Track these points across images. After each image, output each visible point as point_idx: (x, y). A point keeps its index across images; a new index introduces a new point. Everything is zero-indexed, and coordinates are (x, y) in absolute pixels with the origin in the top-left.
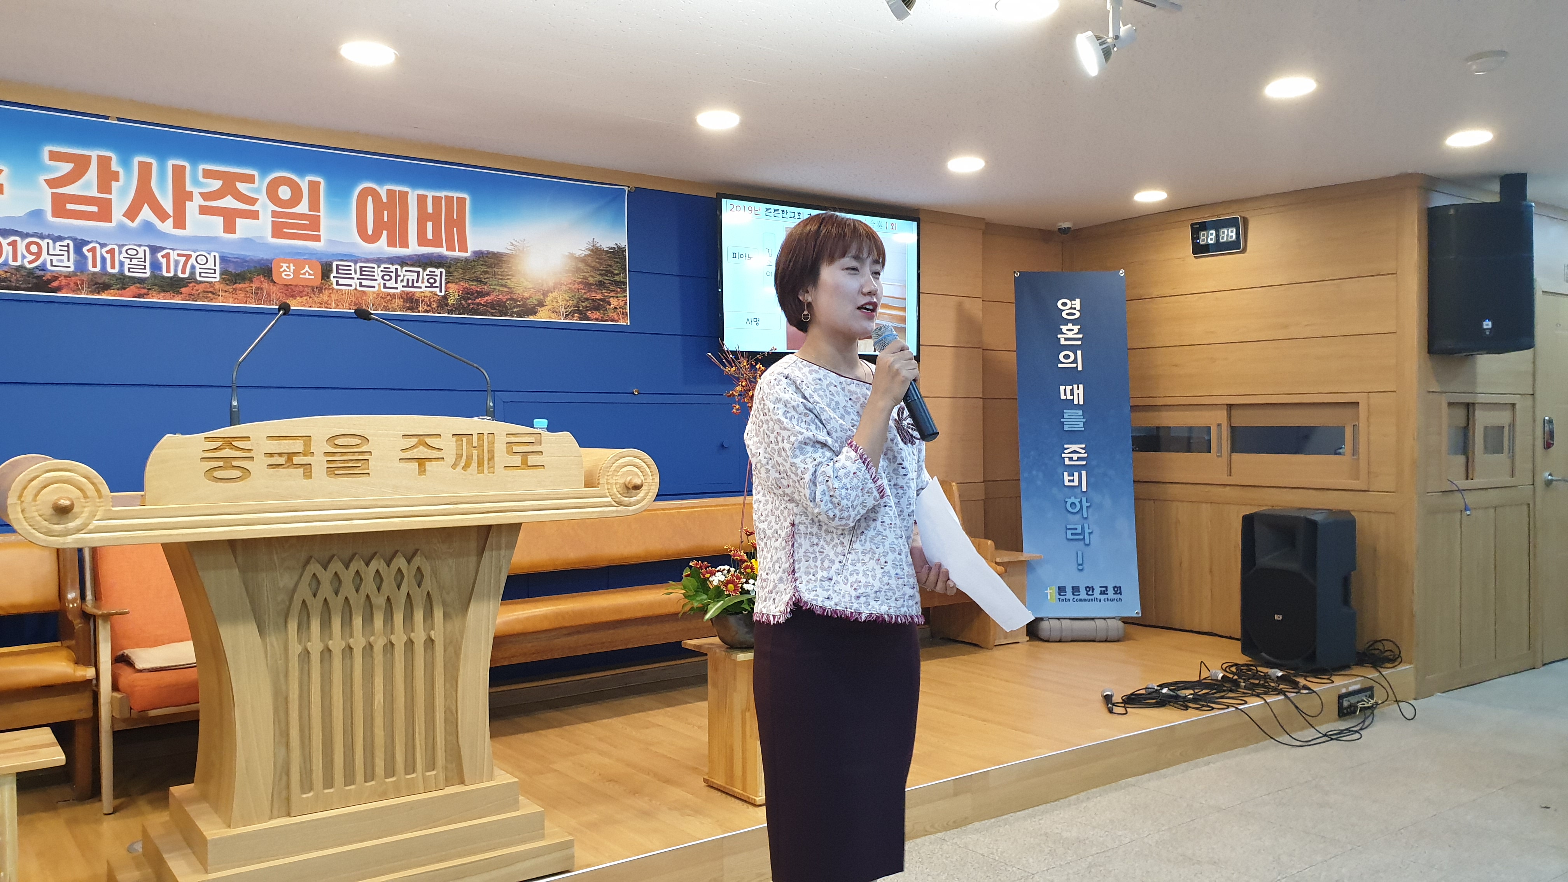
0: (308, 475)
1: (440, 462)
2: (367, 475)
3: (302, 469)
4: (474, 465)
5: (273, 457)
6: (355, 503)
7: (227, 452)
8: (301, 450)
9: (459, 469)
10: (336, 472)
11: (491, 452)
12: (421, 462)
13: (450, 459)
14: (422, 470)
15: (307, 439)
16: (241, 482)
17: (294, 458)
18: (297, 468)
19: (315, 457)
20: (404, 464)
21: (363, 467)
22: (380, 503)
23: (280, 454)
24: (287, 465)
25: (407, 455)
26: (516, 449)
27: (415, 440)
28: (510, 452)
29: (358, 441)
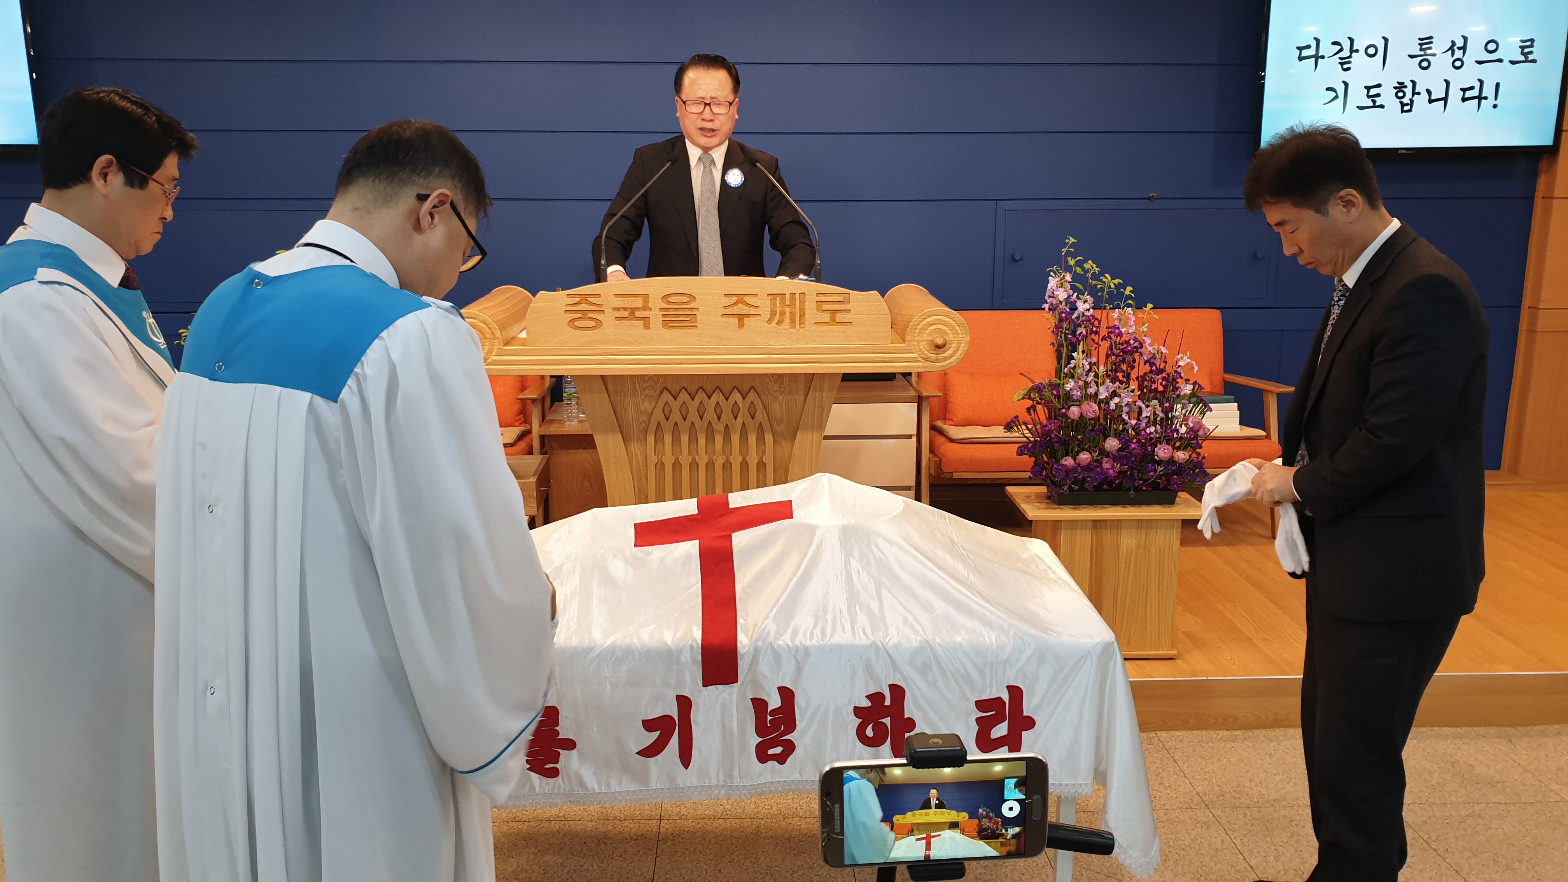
0: (647, 326)
1: (759, 318)
2: (695, 328)
3: (642, 322)
5: (619, 311)
6: (684, 350)
7: (584, 307)
8: (638, 305)
9: (774, 323)
10: (670, 325)
11: (802, 309)
12: (741, 317)
13: (766, 315)
14: (741, 325)
15: (646, 298)
16: (596, 331)
17: (635, 312)
18: (639, 320)
19: (652, 312)
20: (725, 319)
21: (692, 320)
22: (705, 351)
23: (625, 309)
24: (631, 318)
25: (728, 311)
26: (825, 307)
27: (735, 299)
28: (819, 309)
29: (687, 299)
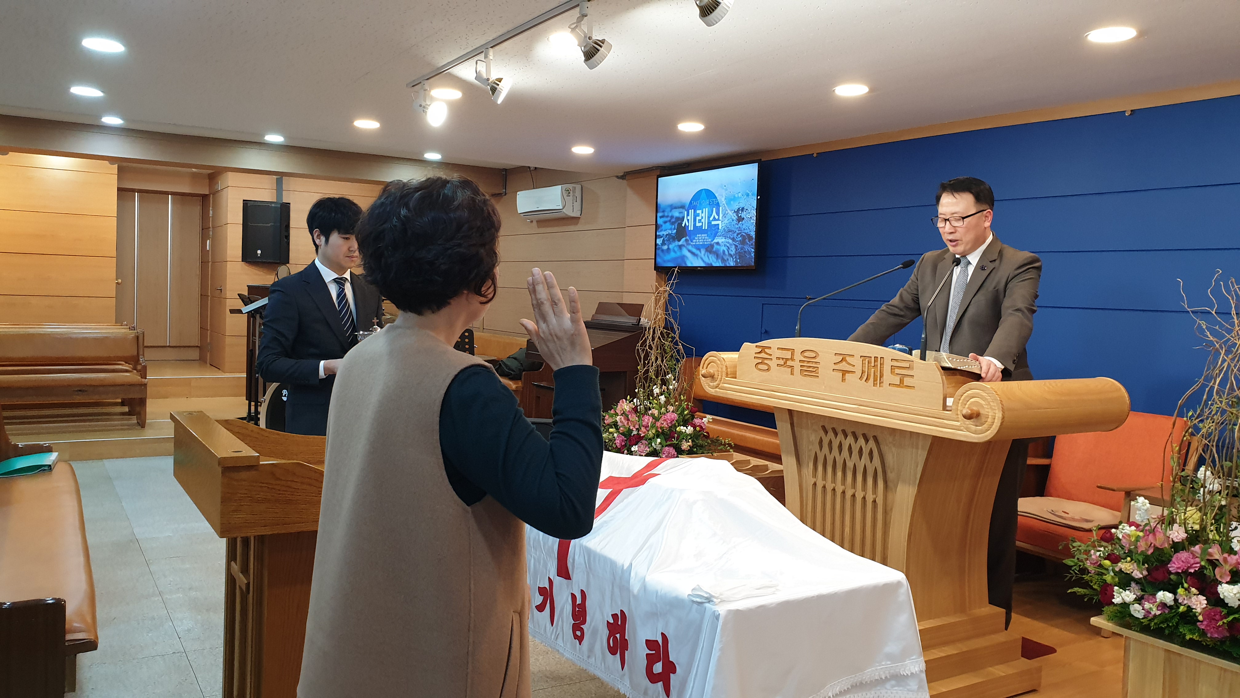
0: (792, 374)
1: (853, 375)
2: (818, 377)
4: (872, 379)
5: (779, 359)
7: (763, 355)
8: (790, 357)
9: (863, 381)
10: (804, 373)
11: (882, 372)
12: (844, 372)
13: (859, 373)
14: (843, 380)
15: (794, 352)
16: (767, 373)
17: (787, 362)
19: (795, 362)
20: (835, 373)
21: (816, 372)
23: (783, 358)
24: (784, 366)
25: (836, 367)
26: (897, 371)
27: (840, 358)
28: (893, 372)
29: (814, 355)
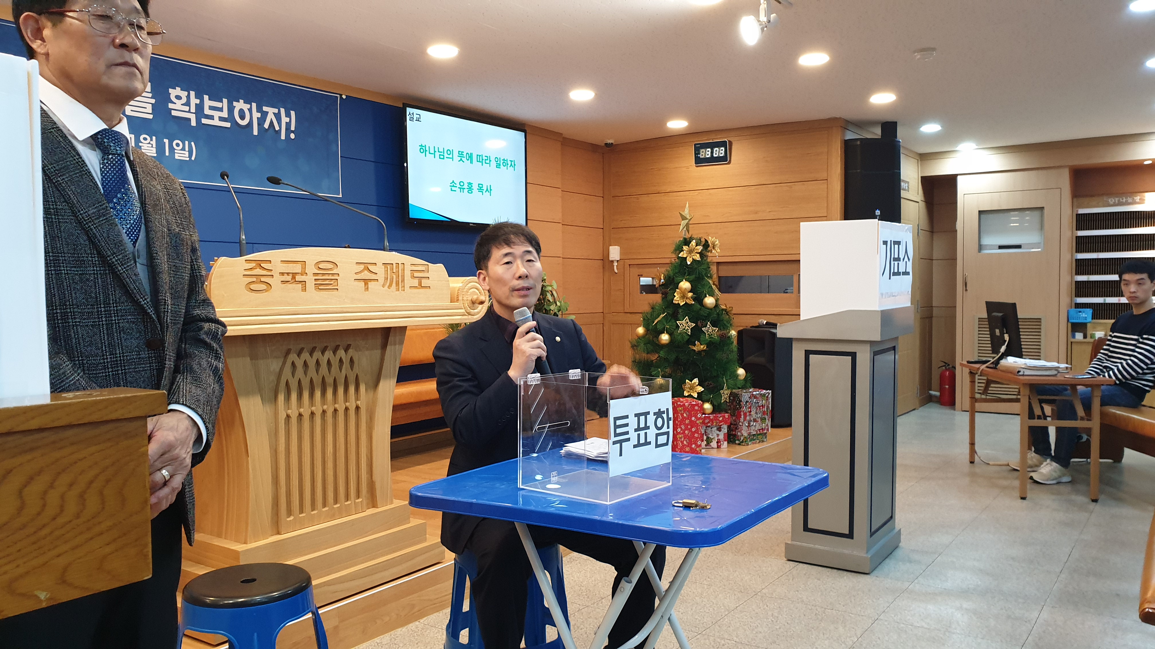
1: (376, 283)
2: (337, 290)
3: (301, 285)
4: (394, 284)
5: (283, 275)
6: (330, 310)
7: (258, 271)
8: (299, 270)
9: (387, 286)
10: (320, 288)
11: (403, 276)
12: (366, 281)
13: (381, 281)
14: (367, 288)
16: (266, 293)
17: (296, 277)
18: (297, 284)
19: (308, 277)
20: (357, 284)
21: (334, 284)
22: (345, 310)
23: (288, 274)
24: (293, 281)
25: (358, 277)
26: (416, 274)
27: (362, 267)
28: (413, 277)
29: (330, 266)
